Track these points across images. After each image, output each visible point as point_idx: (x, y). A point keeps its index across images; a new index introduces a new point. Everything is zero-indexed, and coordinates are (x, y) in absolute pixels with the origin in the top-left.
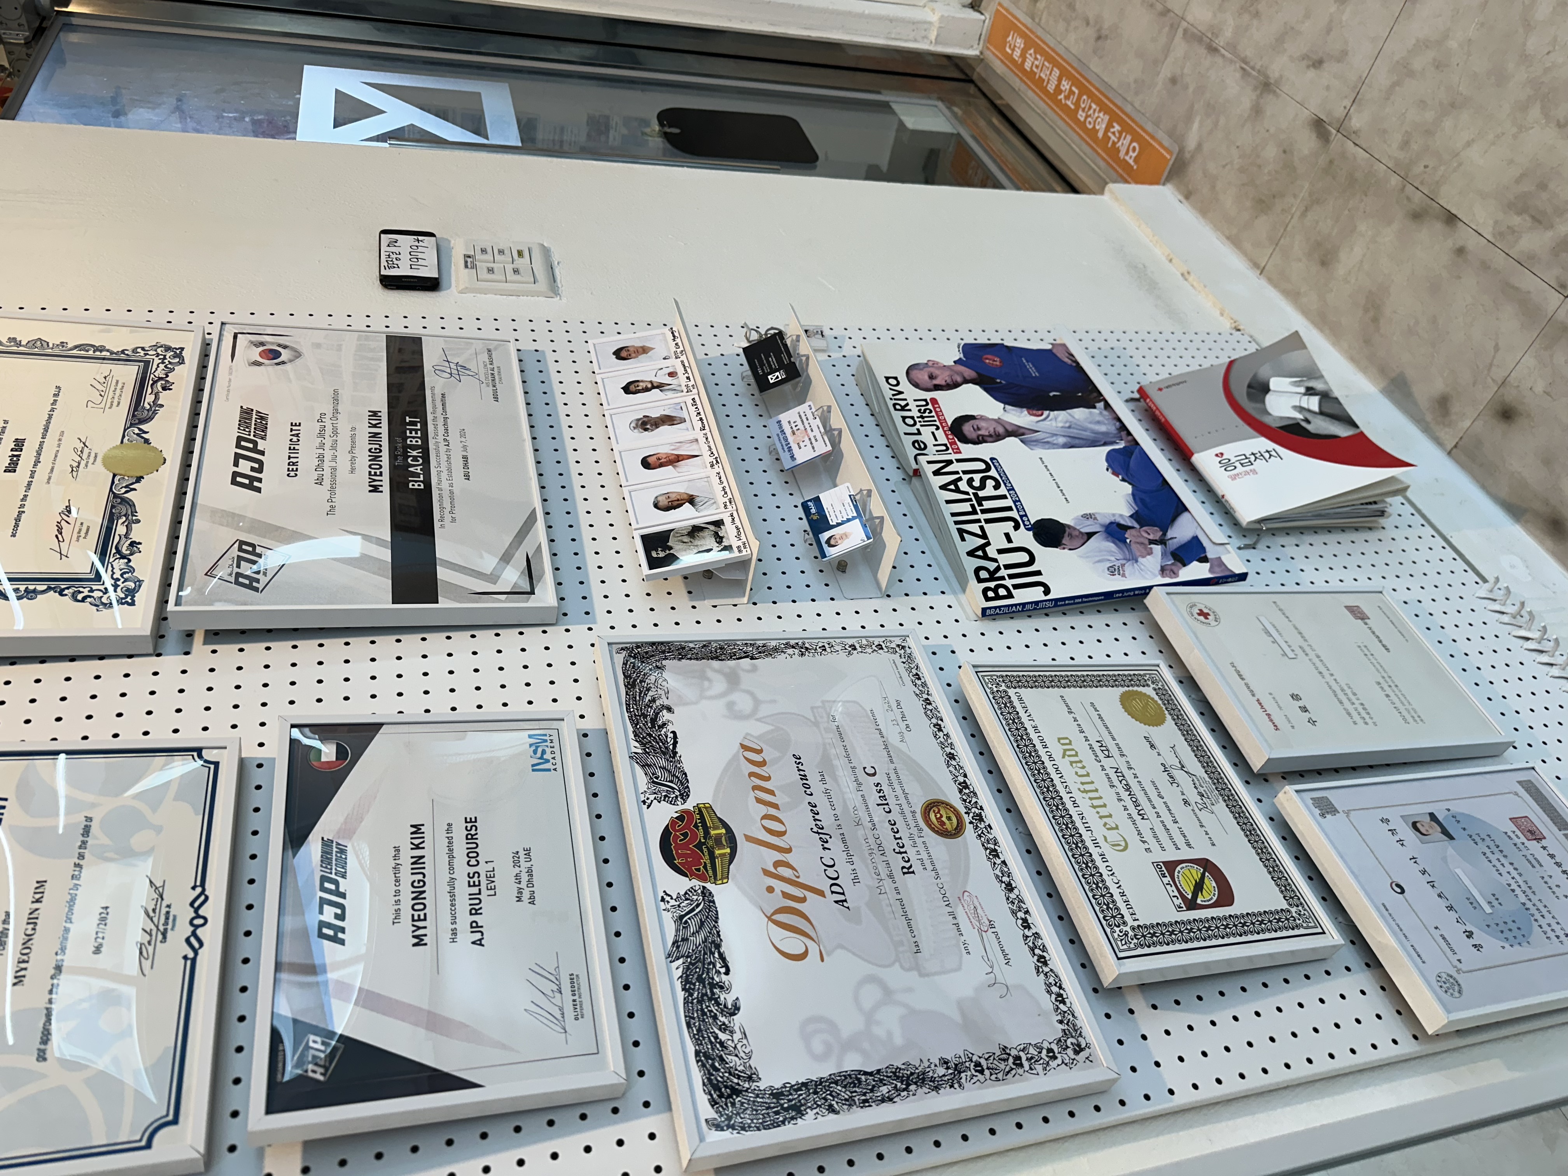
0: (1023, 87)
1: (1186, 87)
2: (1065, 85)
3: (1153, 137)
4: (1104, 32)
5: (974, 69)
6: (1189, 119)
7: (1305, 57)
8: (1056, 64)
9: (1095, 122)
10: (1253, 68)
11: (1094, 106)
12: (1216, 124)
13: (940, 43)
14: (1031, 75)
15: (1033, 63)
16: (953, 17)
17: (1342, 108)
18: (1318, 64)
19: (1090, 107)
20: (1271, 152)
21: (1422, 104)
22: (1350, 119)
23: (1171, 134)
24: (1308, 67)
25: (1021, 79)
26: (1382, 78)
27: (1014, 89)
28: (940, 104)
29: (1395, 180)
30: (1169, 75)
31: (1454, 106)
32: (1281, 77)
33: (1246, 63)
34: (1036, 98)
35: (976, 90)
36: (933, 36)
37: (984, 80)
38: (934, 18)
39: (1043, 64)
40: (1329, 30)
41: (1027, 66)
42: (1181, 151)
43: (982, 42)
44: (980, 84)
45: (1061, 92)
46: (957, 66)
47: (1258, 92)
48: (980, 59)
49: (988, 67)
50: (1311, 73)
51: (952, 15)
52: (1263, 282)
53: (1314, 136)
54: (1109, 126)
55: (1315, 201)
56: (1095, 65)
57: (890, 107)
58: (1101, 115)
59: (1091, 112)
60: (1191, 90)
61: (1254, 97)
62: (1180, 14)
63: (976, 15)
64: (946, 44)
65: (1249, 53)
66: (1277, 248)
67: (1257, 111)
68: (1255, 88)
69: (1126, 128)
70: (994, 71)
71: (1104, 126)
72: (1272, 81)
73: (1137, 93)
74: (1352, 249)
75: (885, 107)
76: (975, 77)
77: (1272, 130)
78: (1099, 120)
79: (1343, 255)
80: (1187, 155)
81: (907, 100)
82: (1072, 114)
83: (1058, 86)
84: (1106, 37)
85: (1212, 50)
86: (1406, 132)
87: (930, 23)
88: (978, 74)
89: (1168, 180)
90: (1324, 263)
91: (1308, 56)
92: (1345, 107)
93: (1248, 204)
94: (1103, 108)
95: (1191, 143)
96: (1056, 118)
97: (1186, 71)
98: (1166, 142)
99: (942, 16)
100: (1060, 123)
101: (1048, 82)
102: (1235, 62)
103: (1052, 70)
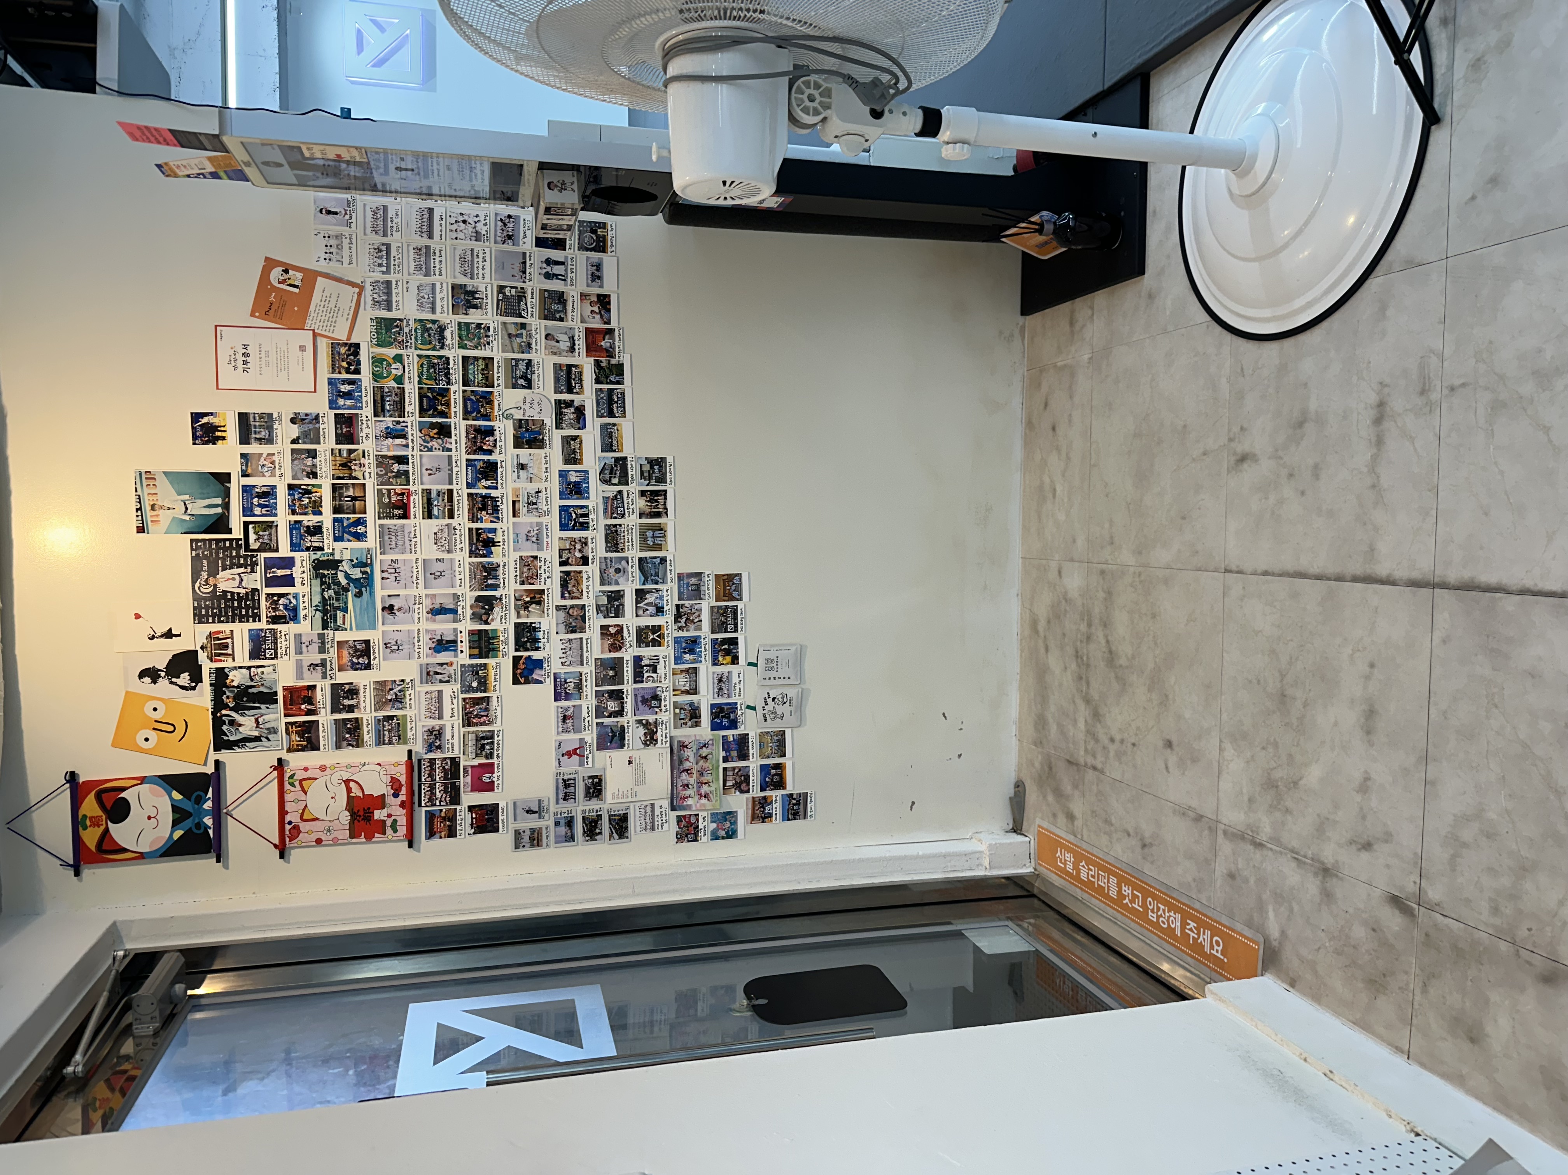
0: (1086, 896)
1: (1246, 881)
2: (1127, 890)
3: (1233, 930)
4: (1148, 841)
5: (1033, 885)
6: (1261, 907)
7: (1351, 842)
8: (1110, 872)
9: (1168, 921)
10: (1305, 857)
11: (1162, 907)
12: (1291, 910)
13: (995, 868)
14: (1089, 884)
15: (1088, 874)
16: (1000, 844)
17: (1412, 884)
18: (1367, 846)
19: (1158, 909)
20: (1359, 932)
21: (1491, 871)
22: (1426, 893)
23: (1249, 924)
24: (1359, 850)
25: (1081, 889)
26: (1438, 854)
27: (1077, 899)
28: (1010, 923)
29: (1503, 946)
30: (1225, 871)
31: (1524, 869)
32: (1337, 862)
33: (1297, 853)
34: (1102, 905)
35: (1040, 903)
36: (986, 862)
37: (1046, 894)
38: (983, 847)
39: (1098, 874)
40: (1364, 818)
41: (1083, 876)
42: (1267, 940)
43: (1032, 860)
44: (1042, 898)
45: (1124, 897)
46: (1016, 884)
47: (1320, 877)
48: (1036, 875)
49: (1045, 881)
50: (1365, 856)
51: (998, 841)
52: (1416, 1068)
53: (1397, 912)
54: (1184, 924)
55: (1429, 977)
56: (1149, 870)
57: (963, 934)
58: (1172, 914)
59: (1161, 912)
60: (1252, 881)
61: (1318, 883)
62: (1214, 818)
63: (1020, 838)
64: (1000, 868)
65: (1295, 844)
66: (1413, 1028)
67: (1327, 895)
68: (1316, 874)
69: (1202, 925)
70: (1053, 884)
71: (1179, 924)
72: (1329, 866)
73: (1199, 891)
74: (1496, 1021)
75: (959, 934)
76: (1036, 891)
77: (1351, 910)
78: (1171, 918)
79: (1489, 1029)
80: (1275, 944)
81: (978, 925)
82: (1143, 916)
83: (1119, 892)
84: (1151, 845)
85: (1259, 845)
86: (1490, 898)
87: (981, 852)
88: (1038, 888)
89: (1264, 970)
90: (1473, 1040)
91: (1355, 841)
92: (1415, 883)
93: (1360, 985)
94: (1171, 908)
95: (1274, 932)
96: (1128, 921)
97: (1240, 866)
98: (1247, 932)
99: (990, 845)
100: (1133, 925)
101: (1108, 890)
102: (1286, 854)
103: (1109, 878)
